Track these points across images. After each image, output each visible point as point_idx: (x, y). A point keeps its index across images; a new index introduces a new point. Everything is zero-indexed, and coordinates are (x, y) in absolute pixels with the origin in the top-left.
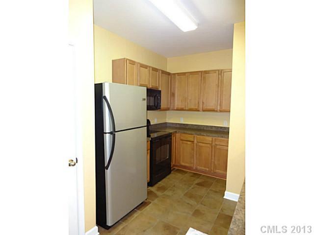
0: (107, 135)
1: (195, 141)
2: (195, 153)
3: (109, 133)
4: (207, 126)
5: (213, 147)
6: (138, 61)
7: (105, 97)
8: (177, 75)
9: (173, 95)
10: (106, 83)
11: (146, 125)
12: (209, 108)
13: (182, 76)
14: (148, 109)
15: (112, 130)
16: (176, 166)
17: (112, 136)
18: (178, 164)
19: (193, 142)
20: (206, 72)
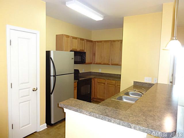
0: (52, 77)
1: (106, 84)
2: (106, 90)
3: (53, 76)
4: (115, 74)
5: (116, 87)
6: (71, 35)
7: (51, 58)
8: (96, 42)
9: (94, 54)
10: (51, 51)
11: (73, 72)
12: (115, 63)
13: (100, 43)
14: (75, 63)
15: (54, 75)
16: (95, 98)
17: (54, 77)
18: (96, 98)
19: (105, 84)
20: (114, 41)
